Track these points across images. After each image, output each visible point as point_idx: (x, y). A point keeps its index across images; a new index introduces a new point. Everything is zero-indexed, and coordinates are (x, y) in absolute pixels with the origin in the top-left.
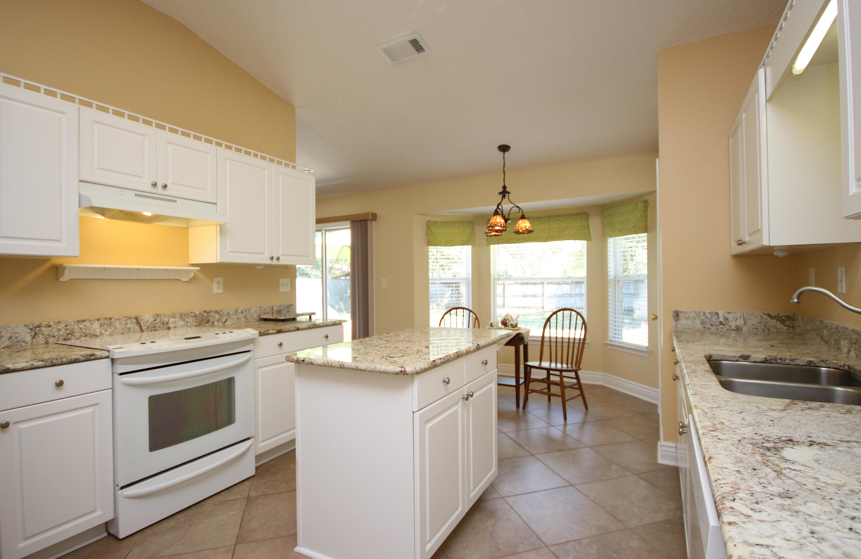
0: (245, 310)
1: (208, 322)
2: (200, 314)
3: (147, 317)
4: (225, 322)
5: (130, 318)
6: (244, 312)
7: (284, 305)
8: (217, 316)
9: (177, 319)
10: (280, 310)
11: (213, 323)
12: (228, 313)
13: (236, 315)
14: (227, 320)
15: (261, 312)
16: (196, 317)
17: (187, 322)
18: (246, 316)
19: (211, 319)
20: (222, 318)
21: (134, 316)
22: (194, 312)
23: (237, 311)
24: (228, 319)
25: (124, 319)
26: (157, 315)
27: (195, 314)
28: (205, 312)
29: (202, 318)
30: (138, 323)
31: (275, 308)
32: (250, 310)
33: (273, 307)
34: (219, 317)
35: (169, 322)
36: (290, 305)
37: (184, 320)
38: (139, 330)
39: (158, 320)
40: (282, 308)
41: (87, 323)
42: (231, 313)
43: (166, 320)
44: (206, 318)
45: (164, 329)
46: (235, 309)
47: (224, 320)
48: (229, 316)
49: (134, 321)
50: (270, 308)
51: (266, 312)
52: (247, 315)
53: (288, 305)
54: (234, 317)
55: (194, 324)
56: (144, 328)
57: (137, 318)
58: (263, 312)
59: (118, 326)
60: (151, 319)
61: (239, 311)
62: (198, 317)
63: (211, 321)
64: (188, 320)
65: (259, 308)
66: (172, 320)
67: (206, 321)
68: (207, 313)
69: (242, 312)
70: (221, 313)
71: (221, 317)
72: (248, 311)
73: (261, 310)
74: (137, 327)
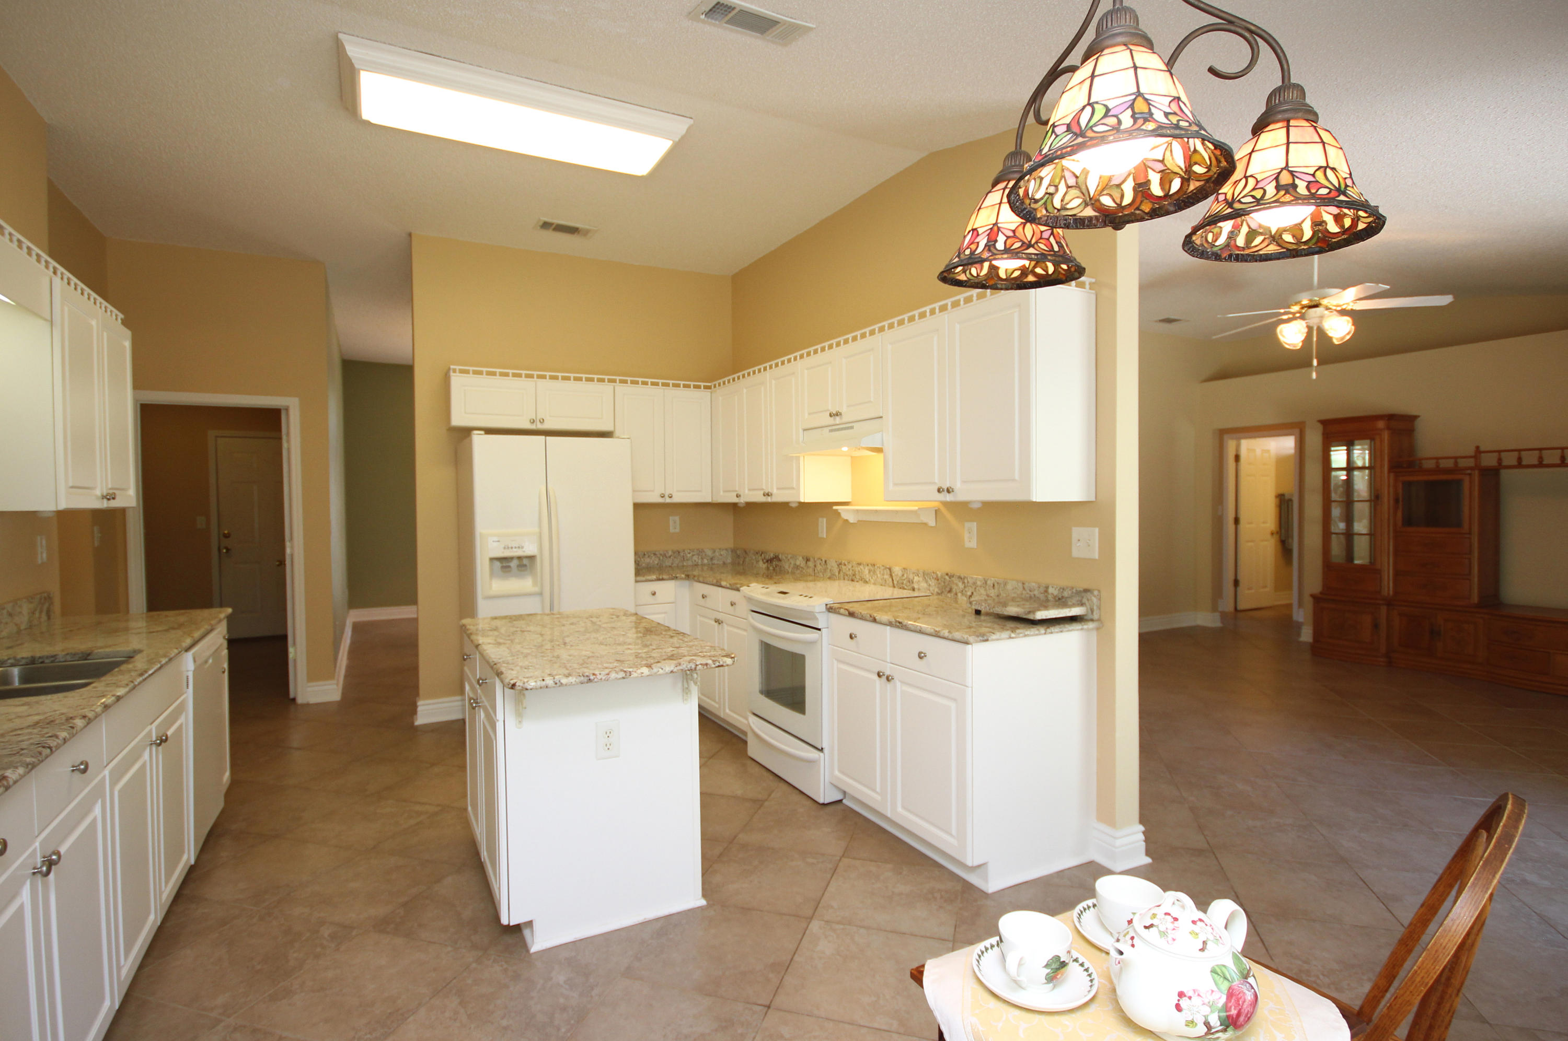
0: (998, 583)
1: (950, 591)
2: (942, 576)
3: (897, 570)
4: (970, 596)
5: (886, 568)
6: (996, 585)
7: (1073, 588)
8: (961, 585)
9: (921, 579)
10: (1063, 597)
11: (956, 594)
12: (975, 583)
13: (986, 590)
14: (972, 593)
15: (1024, 592)
16: (938, 580)
17: (930, 585)
18: (1000, 594)
19: (955, 588)
20: (967, 589)
21: (888, 566)
22: (936, 573)
23: (986, 583)
24: (974, 593)
25: (883, 568)
26: (904, 569)
27: (937, 576)
28: (947, 574)
29: (944, 583)
30: (891, 575)
31: (1051, 590)
32: (1005, 584)
33: (1047, 587)
34: (963, 587)
35: (914, 581)
36: (1086, 591)
37: (927, 582)
38: (891, 583)
39: (905, 576)
40: (1066, 594)
41: (862, 567)
42: (979, 583)
43: (911, 576)
44: (948, 584)
45: (910, 590)
46: (984, 579)
47: (969, 593)
48: (975, 588)
49: (888, 571)
50: (1042, 590)
51: (1035, 595)
52: (1001, 592)
53: (1082, 589)
54: (982, 591)
55: (936, 590)
56: (895, 582)
57: (890, 569)
58: (1028, 594)
59: (879, 575)
60: (900, 574)
61: (989, 582)
62: (940, 581)
63: (954, 590)
64: (930, 583)
65: (1020, 585)
66: (916, 579)
67: (948, 589)
68: (950, 578)
69: (994, 585)
70: (966, 581)
71: (965, 587)
72: (1002, 585)
73: (1024, 588)
74: (890, 580)
